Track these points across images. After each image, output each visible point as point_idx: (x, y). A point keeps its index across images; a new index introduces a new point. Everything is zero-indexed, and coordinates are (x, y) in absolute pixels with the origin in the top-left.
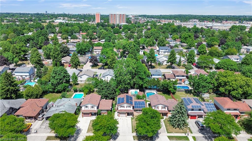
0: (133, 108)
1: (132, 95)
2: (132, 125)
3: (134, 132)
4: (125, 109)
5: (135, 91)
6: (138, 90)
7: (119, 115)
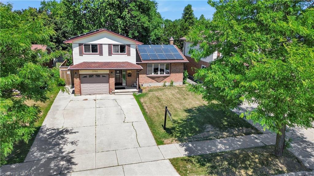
4: (105, 58)
7: (80, 87)
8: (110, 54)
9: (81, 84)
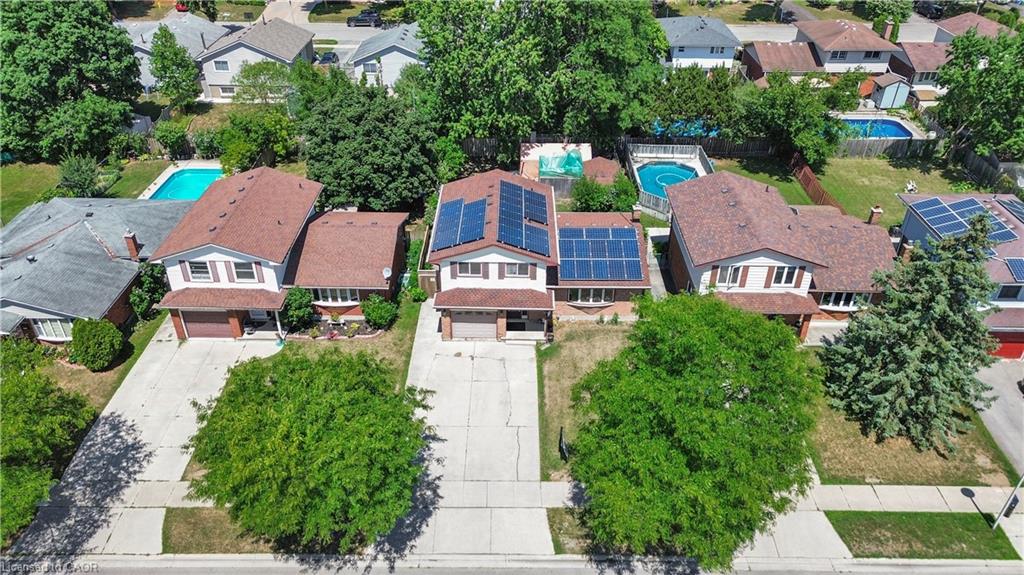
0: (552, 276)
1: (543, 181)
2: (542, 406)
3: (555, 468)
4: (493, 283)
5: (563, 154)
6: (586, 151)
7: (451, 328)
8: (501, 276)
9: (453, 324)
